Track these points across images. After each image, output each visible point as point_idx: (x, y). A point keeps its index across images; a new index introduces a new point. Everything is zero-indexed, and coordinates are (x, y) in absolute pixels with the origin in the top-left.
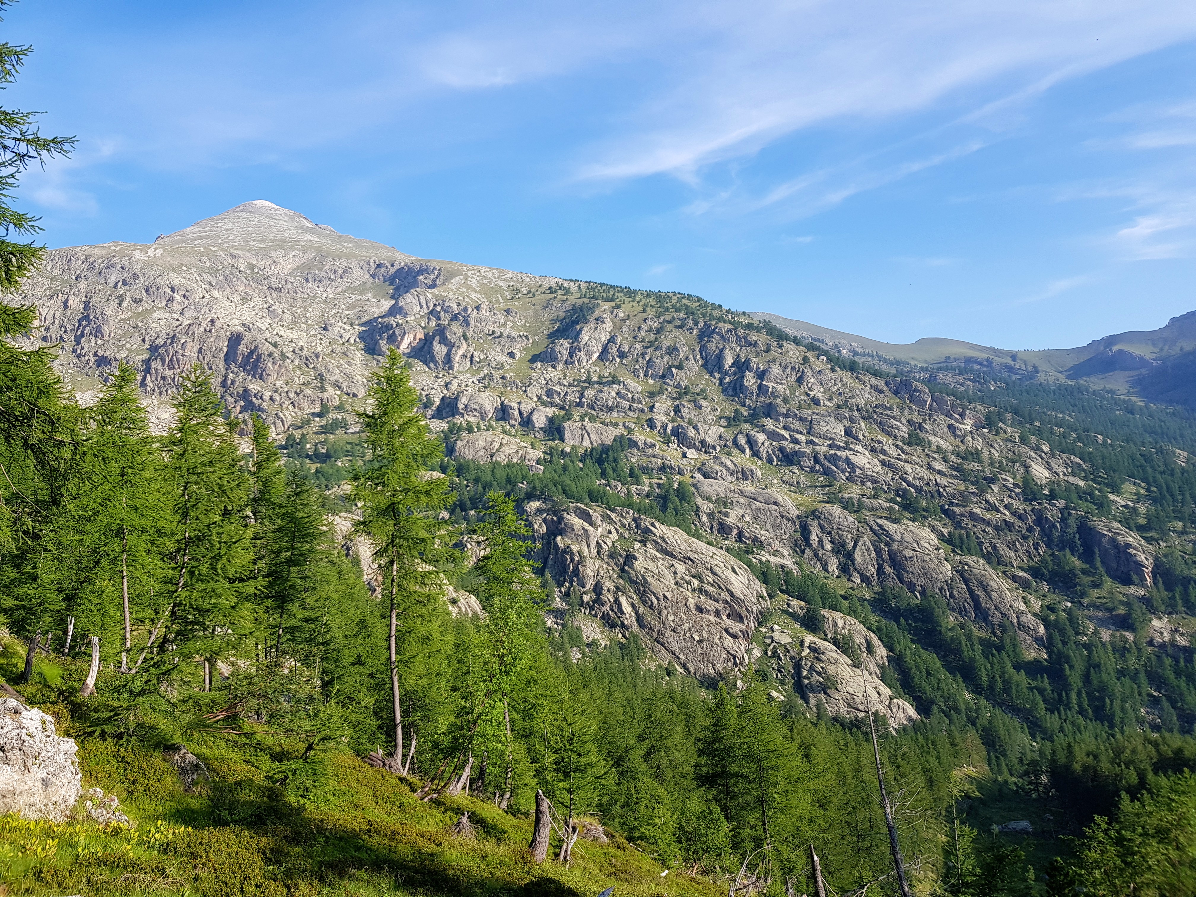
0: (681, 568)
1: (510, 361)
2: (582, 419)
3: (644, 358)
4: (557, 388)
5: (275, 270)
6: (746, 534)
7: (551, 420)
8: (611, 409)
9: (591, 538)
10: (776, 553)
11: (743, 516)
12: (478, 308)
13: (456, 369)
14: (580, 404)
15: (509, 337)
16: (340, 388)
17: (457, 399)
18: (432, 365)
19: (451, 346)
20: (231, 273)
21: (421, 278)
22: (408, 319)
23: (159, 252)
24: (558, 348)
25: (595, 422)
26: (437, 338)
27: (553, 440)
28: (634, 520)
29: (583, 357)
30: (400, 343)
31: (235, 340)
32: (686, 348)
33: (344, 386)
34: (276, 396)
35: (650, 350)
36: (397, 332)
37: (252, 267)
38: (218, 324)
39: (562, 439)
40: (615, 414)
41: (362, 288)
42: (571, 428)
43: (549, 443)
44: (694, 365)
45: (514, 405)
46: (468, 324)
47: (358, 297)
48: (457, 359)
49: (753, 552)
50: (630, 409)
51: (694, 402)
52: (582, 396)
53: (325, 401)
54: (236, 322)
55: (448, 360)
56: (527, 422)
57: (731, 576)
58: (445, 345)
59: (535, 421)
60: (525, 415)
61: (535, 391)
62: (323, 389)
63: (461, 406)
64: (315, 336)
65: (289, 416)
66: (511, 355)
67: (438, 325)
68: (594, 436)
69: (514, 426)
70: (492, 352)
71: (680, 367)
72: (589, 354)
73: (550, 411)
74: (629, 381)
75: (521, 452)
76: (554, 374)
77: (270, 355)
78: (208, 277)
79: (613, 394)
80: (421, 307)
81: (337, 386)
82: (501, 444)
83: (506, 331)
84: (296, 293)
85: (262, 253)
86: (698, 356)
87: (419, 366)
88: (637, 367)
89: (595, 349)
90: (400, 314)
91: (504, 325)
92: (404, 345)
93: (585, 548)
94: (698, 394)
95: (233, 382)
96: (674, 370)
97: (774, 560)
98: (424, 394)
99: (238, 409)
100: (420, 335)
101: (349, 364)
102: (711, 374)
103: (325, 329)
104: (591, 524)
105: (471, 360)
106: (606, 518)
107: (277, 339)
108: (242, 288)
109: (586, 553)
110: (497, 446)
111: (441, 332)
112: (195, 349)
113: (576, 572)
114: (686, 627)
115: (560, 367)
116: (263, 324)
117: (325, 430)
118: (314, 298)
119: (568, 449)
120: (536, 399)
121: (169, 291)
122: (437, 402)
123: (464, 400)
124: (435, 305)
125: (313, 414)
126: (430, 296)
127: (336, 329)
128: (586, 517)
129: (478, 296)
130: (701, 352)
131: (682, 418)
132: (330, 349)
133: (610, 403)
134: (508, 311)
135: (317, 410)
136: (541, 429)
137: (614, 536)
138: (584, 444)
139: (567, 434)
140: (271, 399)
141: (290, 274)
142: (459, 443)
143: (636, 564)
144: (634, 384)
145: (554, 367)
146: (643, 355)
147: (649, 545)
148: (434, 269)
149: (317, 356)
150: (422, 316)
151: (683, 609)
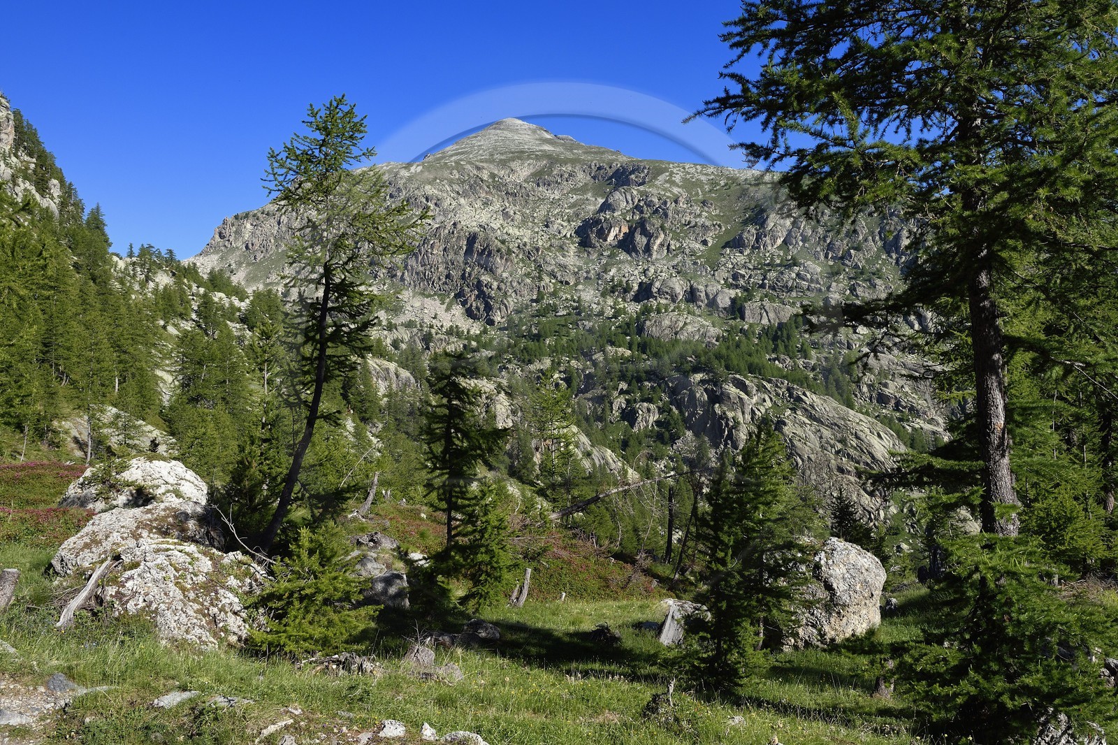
0: (827, 433)
1: (702, 248)
2: (761, 300)
3: (825, 241)
4: (742, 272)
5: (513, 178)
6: (903, 403)
7: (733, 301)
8: (790, 290)
9: (746, 406)
10: (931, 421)
11: (902, 387)
12: (676, 202)
13: (654, 257)
14: (762, 286)
15: (703, 226)
16: (555, 277)
17: (651, 284)
18: (634, 254)
19: (649, 236)
20: (475, 182)
21: (633, 176)
22: (615, 215)
23: (420, 168)
24: (745, 235)
25: (774, 302)
26: (639, 230)
27: (735, 319)
28: (789, 389)
29: (768, 241)
30: (608, 235)
31: (472, 239)
32: (866, 231)
33: (558, 275)
34: (503, 286)
35: (830, 234)
36: (605, 225)
37: (493, 176)
38: (459, 227)
39: (743, 318)
40: (794, 294)
41: (583, 190)
42: (751, 308)
43: (730, 322)
44: (874, 246)
45: (701, 287)
46: (666, 215)
47: (579, 197)
48: (655, 248)
49: (908, 420)
50: (808, 289)
51: (870, 281)
52: (765, 278)
53: (542, 289)
54: (474, 224)
55: (648, 249)
56: (712, 303)
57: (874, 441)
58: (646, 236)
59: (719, 301)
60: (711, 297)
61: (722, 274)
62: (540, 279)
63: (654, 290)
64: (537, 233)
65: (512, 302)
66: (705, 243)
67: (641, 219)
68: (772, 315)
69: (700, 307)
70: (687, 241)
71: (858, 249)
72: (774, 239)
73: (732, 293)
74: (809, 263)
75: (702, 330)
76: (740, 258)
77: (498, 251)
78: (456, 187)
79: (794, 275)
80: (627, 202)
81: (552, 275)
82: (685, 324)
83: (700, 221)
84: (528, 196)
85: (503, 164)
86: (877, 238)
87: (623, 256)
88: (818, 249)
89: (780, 234)
90: (609, 210)
91: (700, 216)
92: (611, 238)
93: (740, 415)
94: (874, 274)
95: (470, 274)
96: (852, 251)
97: (927, 427)
98: (624, 280)
99: (473, 297)
100: (625, 229)
101: (564, 256)
102: (889, 253)
103: (547, 226)
104: (747, 393)
105: (668, 249)
106: (761, 388)
107: (506, 237)
108: (483, 195)
109: (741, 420)
110: (681, 324)
111: (642, 224)
112: (441, 248)
113: (730, 436)
114: (826, 485)
115: (747, 252)
116: (496, 225)
117: (540, 314)
118: (544, 200)
119: (746, 327)
120: (723, 282)
121: (424, 200)
122: (636, 287)
123: (657, 284)
124: (639, 201)
125: (532, 301)
126: (635, 193)
127: (556, 226)
128: (742, 386)
129: (680, 190)
130: (880, 233)
131: (857, 296)
132: (549, 243)
133: (790, 284)
134: (704, 203)
135: (535, 297)
136: (725, 309)
137: (768, 404)
138: (763, 322)
139: (748, 313)
140: (499, 288)
141: (525, 181)
142: (648, 323)
143: (786, 429)
144: (814, 266)
145: (741, 252)
146: (825, 238)
147: (799, 412)
148: (645, 168)
149: (537, 250)
150: (628, 211)
151: (826, 470)
